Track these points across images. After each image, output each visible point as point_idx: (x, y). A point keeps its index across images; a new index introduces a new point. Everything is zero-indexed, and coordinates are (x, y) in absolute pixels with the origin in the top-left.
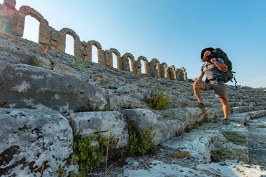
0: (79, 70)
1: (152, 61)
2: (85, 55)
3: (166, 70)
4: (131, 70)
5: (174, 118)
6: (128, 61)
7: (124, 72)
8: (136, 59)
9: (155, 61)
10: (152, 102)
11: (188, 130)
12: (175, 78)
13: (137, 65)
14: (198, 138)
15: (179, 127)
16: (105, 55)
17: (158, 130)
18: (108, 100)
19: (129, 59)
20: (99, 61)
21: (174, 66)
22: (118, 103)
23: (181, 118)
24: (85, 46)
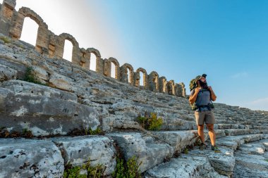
0: (75, 81)
1: (151, 73)
2: (83, 62)
3: (165, 84)
4: (129, 81)
5: (164, 142)
6: (126, 72)
7: (121, 83)
8: (135, 71)
9: (155, 74)
10: (146, 122)
11: (176, 155)
12: (173, 92)
13: (135, 77)
14: (184, 166)
15: (168, 152)
16: (104, 64)
17: (146, 157)
18: (101, 121)
19: (128, 70)
20: (97, 69)
21: (173, 81)
22: (111, 124)
23: (171, 142)
24: (84, 53)
